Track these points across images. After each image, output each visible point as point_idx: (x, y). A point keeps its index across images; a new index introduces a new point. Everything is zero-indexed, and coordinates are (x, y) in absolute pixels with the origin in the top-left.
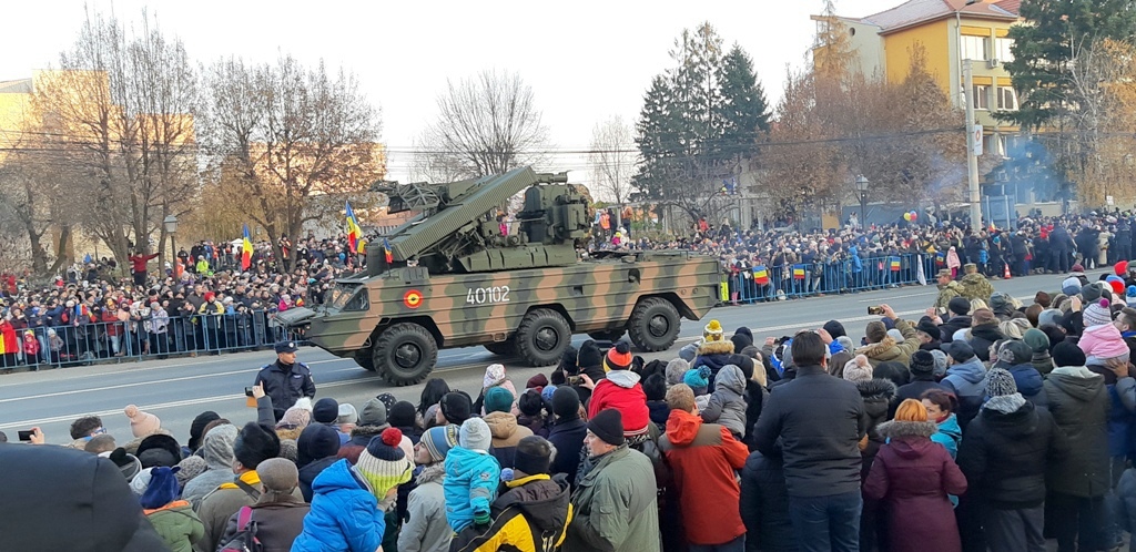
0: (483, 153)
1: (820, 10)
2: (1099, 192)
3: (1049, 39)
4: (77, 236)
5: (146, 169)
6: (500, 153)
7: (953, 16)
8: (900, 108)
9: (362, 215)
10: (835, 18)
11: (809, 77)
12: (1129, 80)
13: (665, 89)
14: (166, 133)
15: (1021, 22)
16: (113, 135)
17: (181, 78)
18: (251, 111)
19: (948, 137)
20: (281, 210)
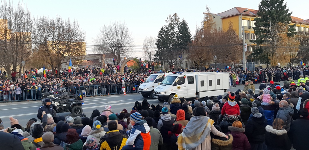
0: (114, 46)
1: (206, 11)
2: (277, 62)
3: (264, 22)
5: (17, 48)
6: (118, 47)
7: (240, 14)
8: (226, 38)
9: (79, 62)
10: (210, 14)
11: (202, 29)
12: (285, 33)
13: (164, 30)
14: (23, 37)
15: (257, 17)
16: (8, 38)
17: (28, 22)
18: (48, 32)
19: (238, 46)
20: (55, 60)
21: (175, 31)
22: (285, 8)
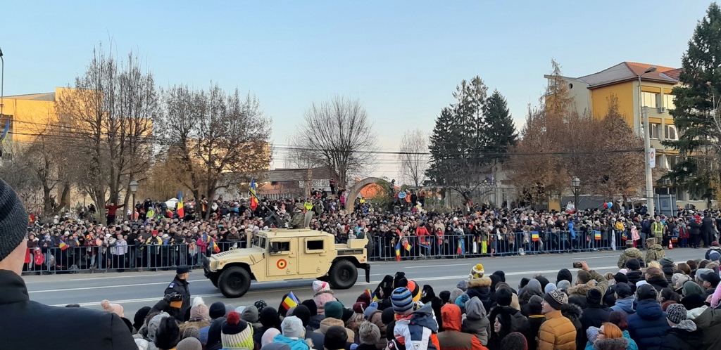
0: (332, 151)
1: (550, 71)
3: (699, 96)
4: (74, 190)
5: (122, 152)
6: (343, 151)
7: (636, 79)
8: (601, 135)
10: (560, 77)
11: (542, 113)
13: (450, 116)
14: (136, 130)
15: (680, 85)
16: (104, 130)
17: (149, 96)
19: (632, 155)
20: (203, 181)
21: (476, 118)
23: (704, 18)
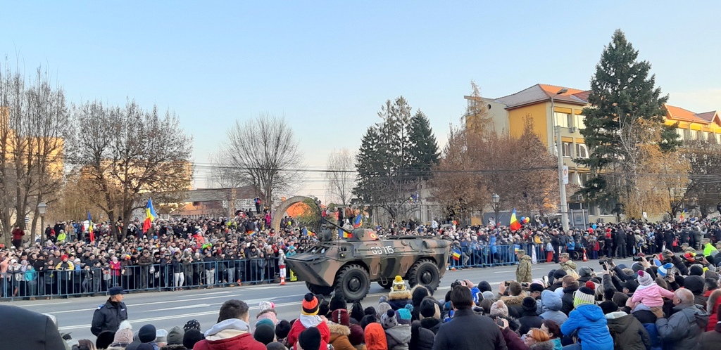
0: (257, 169)
1: (470, 92)
2: (639, 209)
3: (606, 117)
5: (29, 171)
6: (268, 170)
7: (549, 100)
8: (518, 153)
9: (174, 207)
10: (479, 98)
11: (463, 132)
12: (654, 143)
13: (375, 135)
14: (45, 148)
15: (589, 106)
16: (9, 148)
17: (59, 113)
18: (105, 137)
19: (547, 172)
20: (119, 202)
21: (401, 137)
22: (652, 88)
23: (610, 44)
